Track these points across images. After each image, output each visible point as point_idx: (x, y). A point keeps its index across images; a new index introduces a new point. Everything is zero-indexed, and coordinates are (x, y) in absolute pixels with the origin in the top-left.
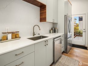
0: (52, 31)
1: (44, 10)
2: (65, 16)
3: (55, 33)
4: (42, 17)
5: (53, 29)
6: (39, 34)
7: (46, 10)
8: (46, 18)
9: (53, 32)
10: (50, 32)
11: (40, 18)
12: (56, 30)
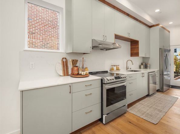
0: (142, 66)
1: (136, 45)
2: (160, 49)
3: (147, 68)
4: (132, 52)
5: (144, 64)
6: (131, 68)
7: (138, 45)
8: (138, 53)
9: (144, 68)
10: (140, 68)
11: (131, 53)
12: (148, 65)
